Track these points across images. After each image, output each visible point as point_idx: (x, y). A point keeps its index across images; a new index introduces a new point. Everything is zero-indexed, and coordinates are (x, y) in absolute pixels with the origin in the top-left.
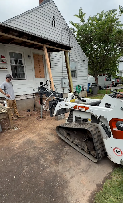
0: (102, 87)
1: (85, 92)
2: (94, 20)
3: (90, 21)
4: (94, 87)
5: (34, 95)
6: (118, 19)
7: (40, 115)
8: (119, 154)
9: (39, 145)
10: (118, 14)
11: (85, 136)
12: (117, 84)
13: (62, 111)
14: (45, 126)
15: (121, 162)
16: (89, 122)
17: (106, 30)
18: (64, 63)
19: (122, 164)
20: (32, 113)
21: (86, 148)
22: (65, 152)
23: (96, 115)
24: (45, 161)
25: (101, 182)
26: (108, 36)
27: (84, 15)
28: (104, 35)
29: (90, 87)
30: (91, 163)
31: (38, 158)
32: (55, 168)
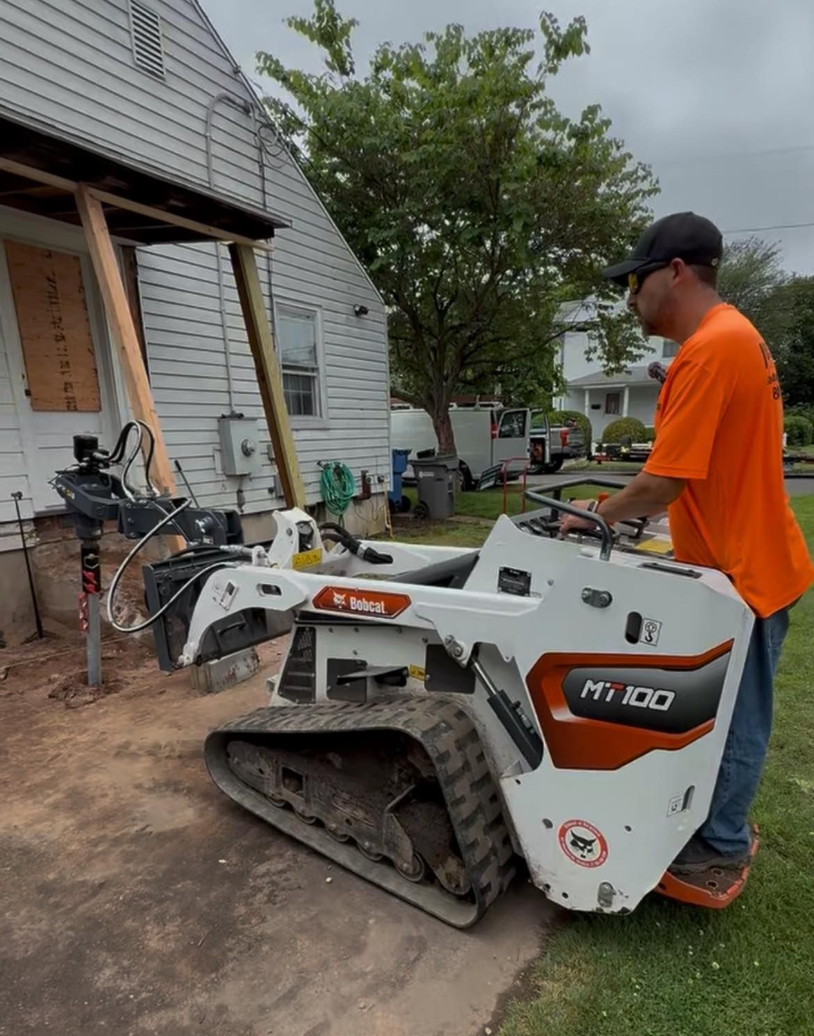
0: (476, 475)
1: (381, 506)
2: (408, 72)
3: (388, 74)
4: (431, 474)
5: (28, 528)
6: (539, 87)
7: (77, 670)
8: (590, 857)
9: (81, 867)
10: (540, 57)
11: (396, 779)
12: (558, 458)
13: (242, 627)
14: (119, 740)
15: (600, 898)
16: (416, 685)
17: (478, 141)
18: (229, 321)
19: (607, 910)
20: (16, 657)
21: (406, 846)
22: (266, 891)
23: (451, 641)
24: (127, 972)
25: (485, 1026)
26: (493, 177)
27: (345, 30)
28: (471, 167)
29: (409, 473)
30: (426, 928)
31: (77, 956)
32: (201, 1000)
